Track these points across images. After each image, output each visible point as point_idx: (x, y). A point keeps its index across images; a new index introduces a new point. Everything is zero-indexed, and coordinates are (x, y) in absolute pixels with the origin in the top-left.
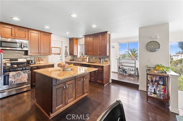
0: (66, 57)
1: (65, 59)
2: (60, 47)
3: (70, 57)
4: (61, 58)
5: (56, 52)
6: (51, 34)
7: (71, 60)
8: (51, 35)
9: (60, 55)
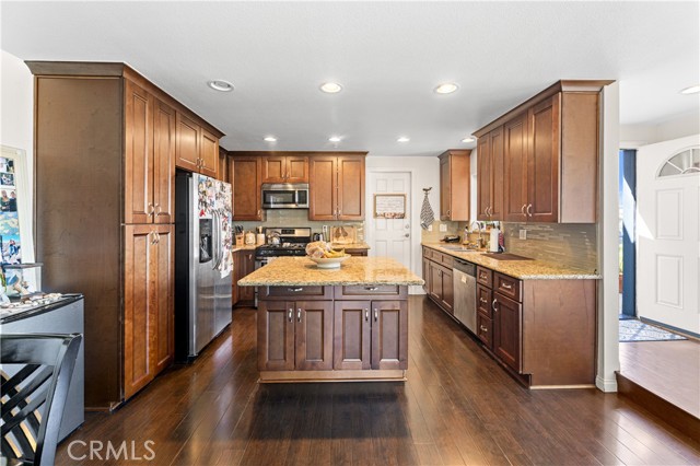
0: (425, 226)
1: (423, 234)
2: (406, 192)
3: (444, 228)
4: (407, 231)
5: (390, 211)
6: (366, 153)
7: (447, 241)
8: (367, 158)
9: (406, 221)
